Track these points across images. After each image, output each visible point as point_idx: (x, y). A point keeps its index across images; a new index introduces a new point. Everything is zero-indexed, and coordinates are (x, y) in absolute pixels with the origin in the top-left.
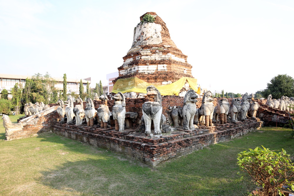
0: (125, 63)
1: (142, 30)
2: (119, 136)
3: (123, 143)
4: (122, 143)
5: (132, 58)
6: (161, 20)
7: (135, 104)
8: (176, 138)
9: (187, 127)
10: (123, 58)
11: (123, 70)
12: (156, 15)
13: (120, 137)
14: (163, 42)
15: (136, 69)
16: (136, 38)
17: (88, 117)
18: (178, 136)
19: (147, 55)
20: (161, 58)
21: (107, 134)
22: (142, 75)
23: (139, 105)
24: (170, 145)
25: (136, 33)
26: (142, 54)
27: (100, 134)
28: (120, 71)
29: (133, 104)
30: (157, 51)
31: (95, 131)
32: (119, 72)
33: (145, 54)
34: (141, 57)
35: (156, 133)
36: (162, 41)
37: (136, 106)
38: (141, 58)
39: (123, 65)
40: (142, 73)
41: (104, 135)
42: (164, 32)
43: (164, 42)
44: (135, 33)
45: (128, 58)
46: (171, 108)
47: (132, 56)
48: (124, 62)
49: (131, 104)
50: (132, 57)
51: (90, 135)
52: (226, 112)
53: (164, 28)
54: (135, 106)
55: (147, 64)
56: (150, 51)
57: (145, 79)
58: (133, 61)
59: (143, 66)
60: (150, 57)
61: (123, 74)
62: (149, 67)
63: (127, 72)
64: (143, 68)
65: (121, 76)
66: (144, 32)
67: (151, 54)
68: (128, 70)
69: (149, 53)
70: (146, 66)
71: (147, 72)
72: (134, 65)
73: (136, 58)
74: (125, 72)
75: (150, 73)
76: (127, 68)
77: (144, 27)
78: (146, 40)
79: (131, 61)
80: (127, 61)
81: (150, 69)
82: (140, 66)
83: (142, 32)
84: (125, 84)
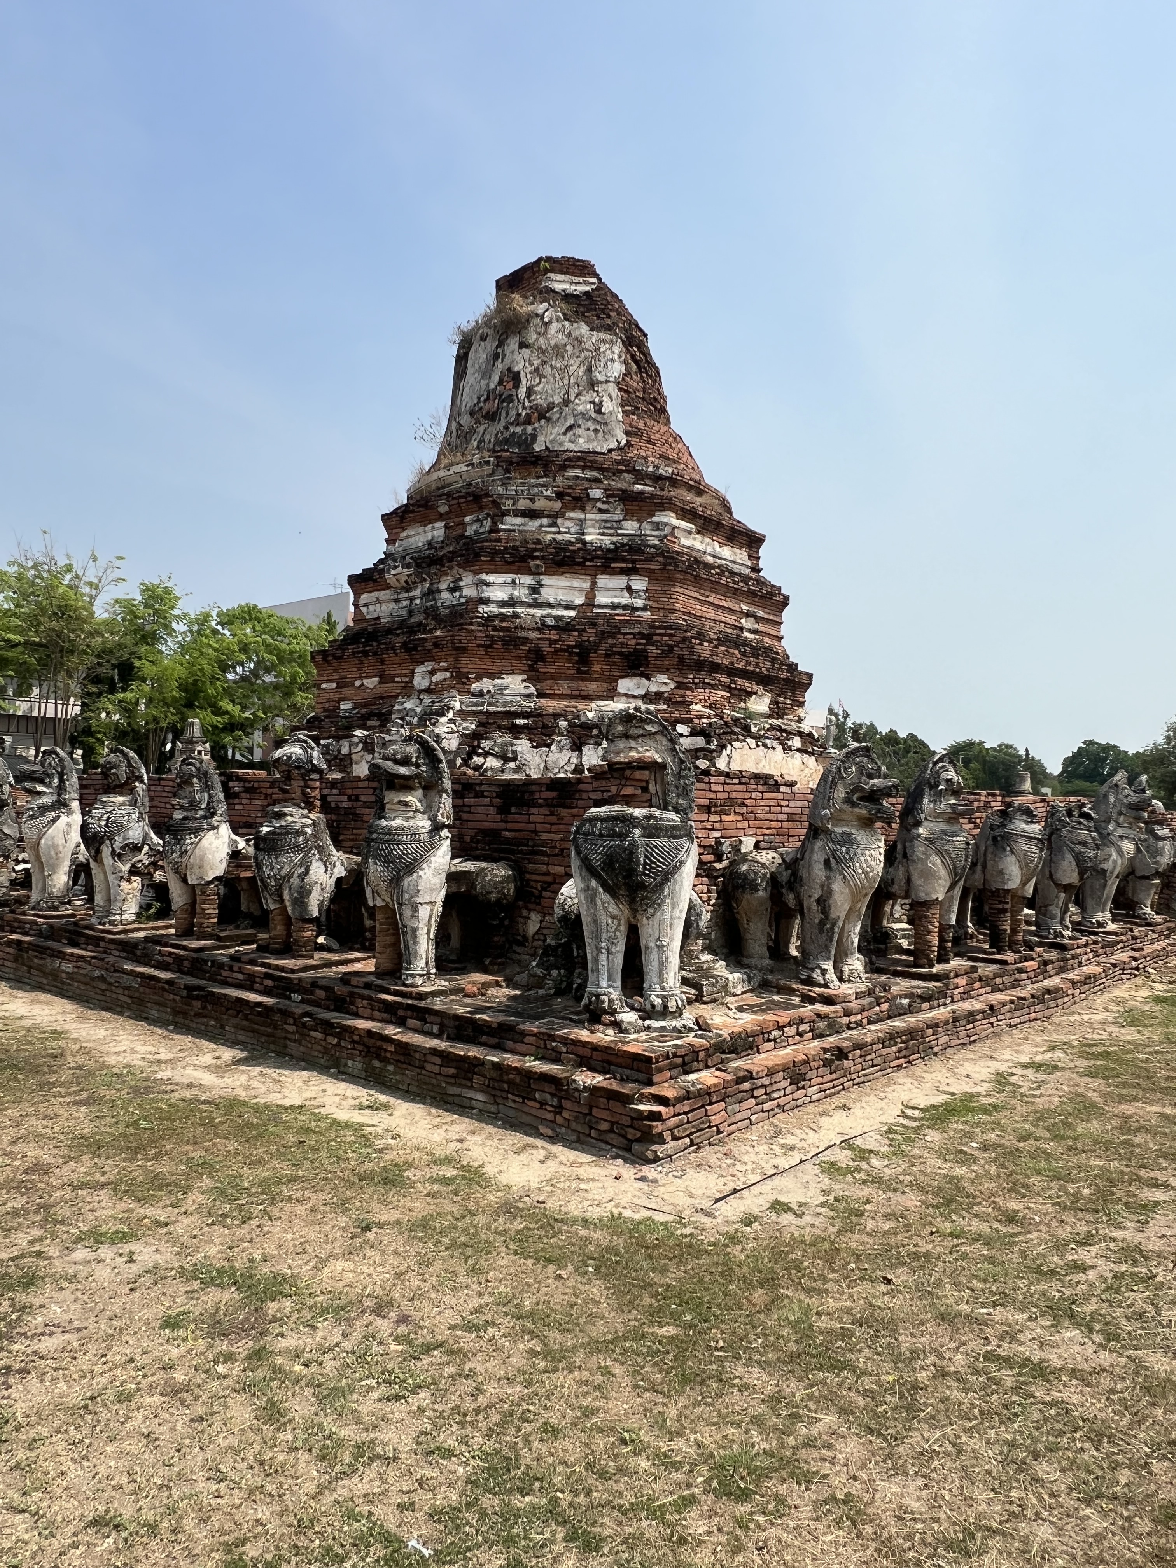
0: (392, 548)
1: (507, 361)
2: (401, 1013)
3: (438, 1060)
4: (430, 1058)
5: (440, 524)
6: (622, 310)
7: (503, 810)
8: (775, 1040)
9: (824, 972)
10: (386, 518)
11: (384, 595)
12: (594, 280)
13: (411, 1022)
14: (629, 444)
15: (469, 592)
16: (468, 400)
17: (184, 880)
18: (780, 1028)
19: (533, 514)
20: (615, 539)
21: (321, 994)
22: (501, 629)
23: (532, 818)
24: (746, 1086)
25: (471, 377)
26: (508, 504)
27: (266, 992)
28: (365, 598)
29: (492, 810)
30: (596, 493)
31: (231, 969)
32: (356, 606)
33: (523, 504)
34: (494, 523)
35: (659, 1008)
36: (627, 433)
38: (494, 530)
39: (381, 561)
40: (503, 617)
41: (297, 997)
42: (635, 383)
43: (635, 440)
44: (460, 373)
45: (414, 521)
46: (726, 848)
47: (443, 509)
48: (390, 542)
49: (480, 809)
50: (441, 517)
51: (197, 998)
52: (1024, 884)
53: (636, 362)
54: (503, 825)
55: (533, 563)
56: (550, 492)
57: (519, 658)
58: (443, 542)
59: (508, 578)
60: (550, 526)
61: (378, 618)
62: (543, 582)
63: (408, 602)
64: (509, 590)
65: (364, 625)
66: (518, 373)
67: (558, 505)
68: (411, 594)
69: (547, 498)
70: (527, 580)
71: (532, 611)
72: (451, 568)
73: (463, 524)
74: (393, 605)
75: (550, 622)
76: (406, 582)
77: (523, 345)
78: (529, 423)
79: (433, 538)
80: (408, 537)
81: (552, 601)
82: (487, 573)
83: (509, 369)
84: (395, 676)
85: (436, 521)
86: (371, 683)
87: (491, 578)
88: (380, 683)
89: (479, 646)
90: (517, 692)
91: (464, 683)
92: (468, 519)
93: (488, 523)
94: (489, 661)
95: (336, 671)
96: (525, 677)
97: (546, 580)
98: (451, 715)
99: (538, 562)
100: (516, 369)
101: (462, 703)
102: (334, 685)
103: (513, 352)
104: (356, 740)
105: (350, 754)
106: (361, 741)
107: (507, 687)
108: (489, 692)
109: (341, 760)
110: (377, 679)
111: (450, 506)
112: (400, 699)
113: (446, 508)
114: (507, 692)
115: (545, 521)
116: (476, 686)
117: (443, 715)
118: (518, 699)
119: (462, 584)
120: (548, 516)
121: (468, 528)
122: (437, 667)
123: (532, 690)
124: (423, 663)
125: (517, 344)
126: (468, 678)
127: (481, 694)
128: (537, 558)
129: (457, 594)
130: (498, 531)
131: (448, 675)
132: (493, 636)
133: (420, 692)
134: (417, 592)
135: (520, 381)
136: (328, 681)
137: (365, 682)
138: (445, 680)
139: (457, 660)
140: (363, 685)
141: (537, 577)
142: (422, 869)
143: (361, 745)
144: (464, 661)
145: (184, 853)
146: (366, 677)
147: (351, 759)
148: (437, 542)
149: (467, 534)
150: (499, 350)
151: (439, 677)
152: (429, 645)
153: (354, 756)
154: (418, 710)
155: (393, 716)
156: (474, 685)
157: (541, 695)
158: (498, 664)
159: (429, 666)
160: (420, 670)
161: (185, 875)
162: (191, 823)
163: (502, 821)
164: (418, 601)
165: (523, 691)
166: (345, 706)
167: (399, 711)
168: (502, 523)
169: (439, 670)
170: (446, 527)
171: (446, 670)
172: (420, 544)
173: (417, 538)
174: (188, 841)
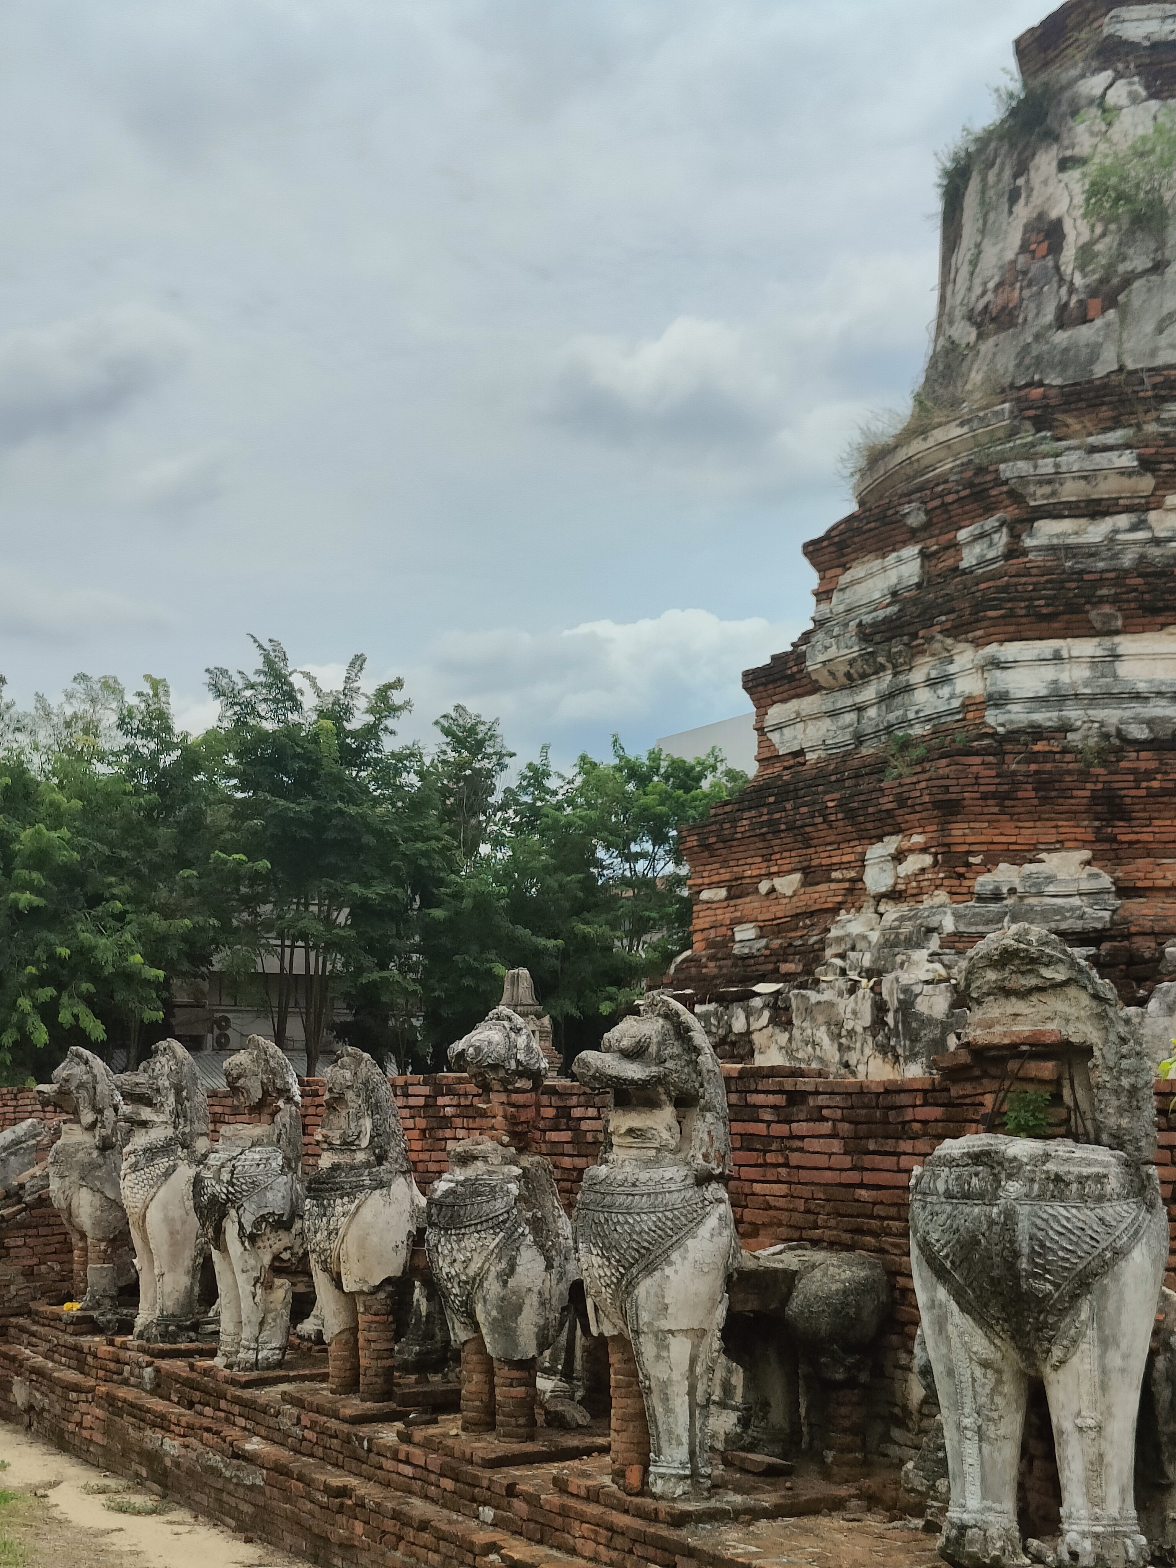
0: (825, 607)
1: (1037, 200)
5: (911, 551)
7: (853, 1145)
10: (813, 549)
11: (809, 704)
15: (967, 684)
21: (521, 1508)
22: (1033, 757)
25: (972, 243)
26: (1040, 495)
27: (442, 1501)
28: (776, 713)
31: (396, 1457)
32: (760, 730)
33: (1071, 491)
34: (1015, 537)
37: (869, 1178)
38: (1016, 551)
39: (806, 637)
40: (1037, 732)
41: (487, 1514)
45: (865, 549)
47: (916, 519)
48: (822, 595)
50: (913, 535)
54: (854, 1177)
55: (1096, 613)
56: (1127, 460)
57: (1073, 815)
58: (919, 585)
59: (1047, 647)
60: (1134, 528)
61: (801, 753)
62: (1120, 650)
63: (853, 716)
64: (1049, 673)
65: (777, 768)
66: (1059, 222)
67: (1147, 483)
68: (859, 699)
69: (1124, 472)
70: (1087, 647)
71: (1099, 714)
72: (930, 640)
73: (954, 545)
74: (827, 724)
75: (1140, 733)
76: (848, 675)
77: (1064, 165)
78: (1085, 320)
79: (900, 579)
80: (852, 583)
81: (1142, 687)
82: (1001, 642)
83: (1041, 216)
84: (831, 867)
85: (905, 543)
86: (788, 884)
87: (1011, 650)
88: (805, 884)
89: (985, 797)
90: (1072, 888)
91: (961, 876)
92: (963, 535)
93: (1002, 539)
94: (1009, 827)
95: (725, 863)
96: (1086, 854)
97: (1126, 644)
98: (934, 943)
99: (1107, 609)
100: (1054, 215)
101: (957, 916)
102: (723, 893)
103: (1045, 182)
104: (757, 1002)
105: (749, 1032)
106: (766, 1006)
107: (1050, 879)
108: (1012, 891)
109: (733, 1044)
110: (797, 877)
111: (927, 512)
112: (843, 916)
113: (922, 518)
114: (1051, 889)
115: (1123, 520)
116: (984, 882)
117: (919, 946)
118: (1076, 901)
119: (952, 669)
120: (1128, 509)
121: (965, 552)
122: (906, 845)
123: (1106, 881)
124: (880, 839)
125: (1054, 164)
126: (968, 865)
127: (996, 897)
128: (1102, 600)
129: (945, 691)
130: (1025, 552)
131: (928, 860)
132: (1014, 773)
133: (879, 898)
134: (869, 693)
135: (1062, 236)
136: (711, 886)
137: (778, 882)
138: (923, 870)
139: (943, 829)
140: (773, 890)
141: (1107, 642)
142: (670, 1264)
143: (766, 1014)
144: (958, 831)
145: (332, 1233)
146: (778, 874)
147: (751, 1042)
148: (908, 588)
149: (964, 565)
150: (1021, 181)
151: (914, 863)
152: (887, 803)
153: (755, 1037)
154: (875, 937)
155: (829, 952)
156: (981, 879)
157: (1124, 891)
158: (1027, 834)
159: (891, 844)
160: (877, 851)
161: (339, 1274)
162: (342, 1178)
163: (853, 1168)
164: (872, 712)
165: (1085, 886)
166: (745, 933)
167: (839, 940)
168: (1031, 535)
169: (911, 851)
170: (924, 555)
171: (924, 850)
172: (877, 595)
173: (870, 583)
174: (339, 1210)
